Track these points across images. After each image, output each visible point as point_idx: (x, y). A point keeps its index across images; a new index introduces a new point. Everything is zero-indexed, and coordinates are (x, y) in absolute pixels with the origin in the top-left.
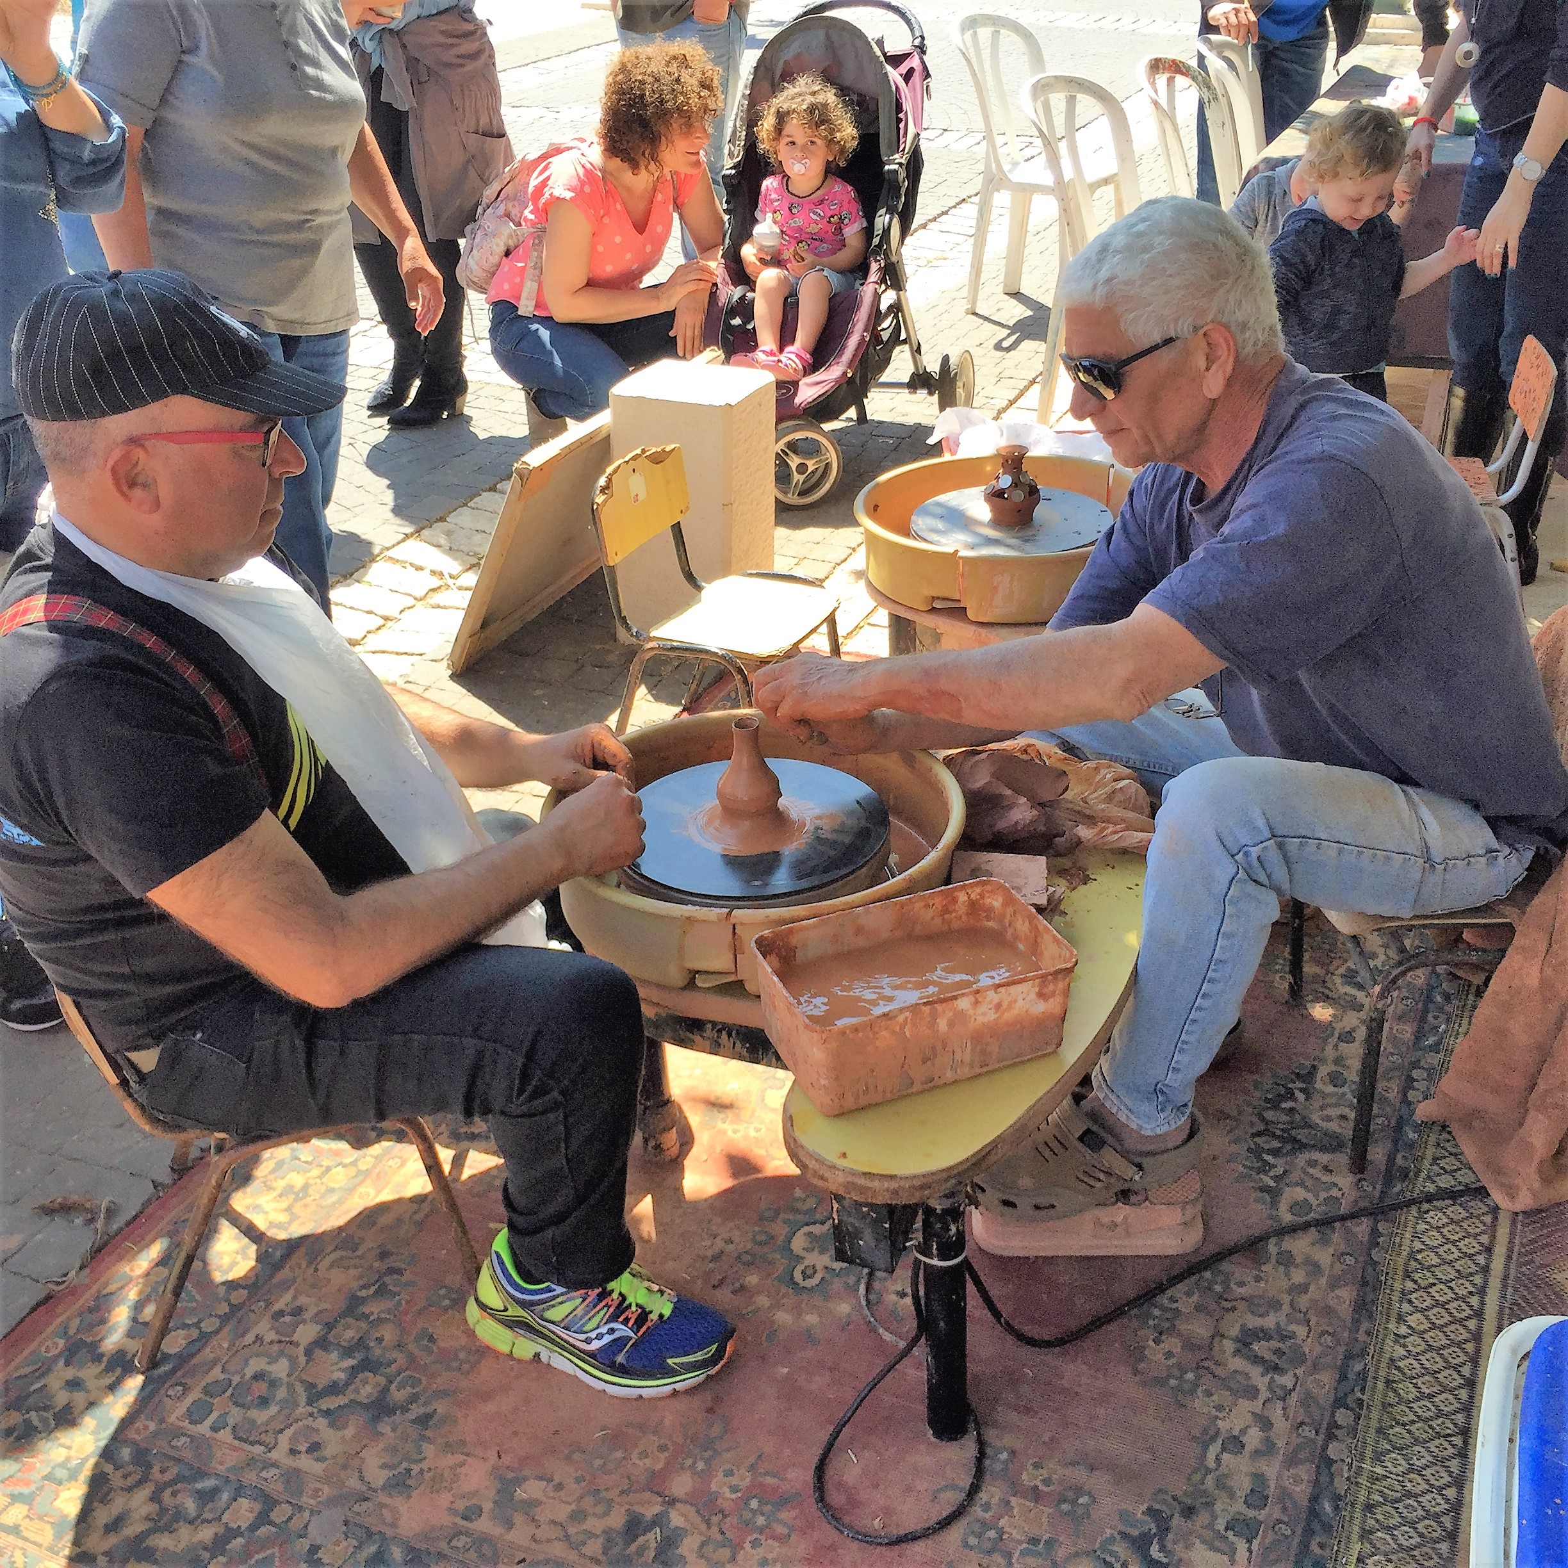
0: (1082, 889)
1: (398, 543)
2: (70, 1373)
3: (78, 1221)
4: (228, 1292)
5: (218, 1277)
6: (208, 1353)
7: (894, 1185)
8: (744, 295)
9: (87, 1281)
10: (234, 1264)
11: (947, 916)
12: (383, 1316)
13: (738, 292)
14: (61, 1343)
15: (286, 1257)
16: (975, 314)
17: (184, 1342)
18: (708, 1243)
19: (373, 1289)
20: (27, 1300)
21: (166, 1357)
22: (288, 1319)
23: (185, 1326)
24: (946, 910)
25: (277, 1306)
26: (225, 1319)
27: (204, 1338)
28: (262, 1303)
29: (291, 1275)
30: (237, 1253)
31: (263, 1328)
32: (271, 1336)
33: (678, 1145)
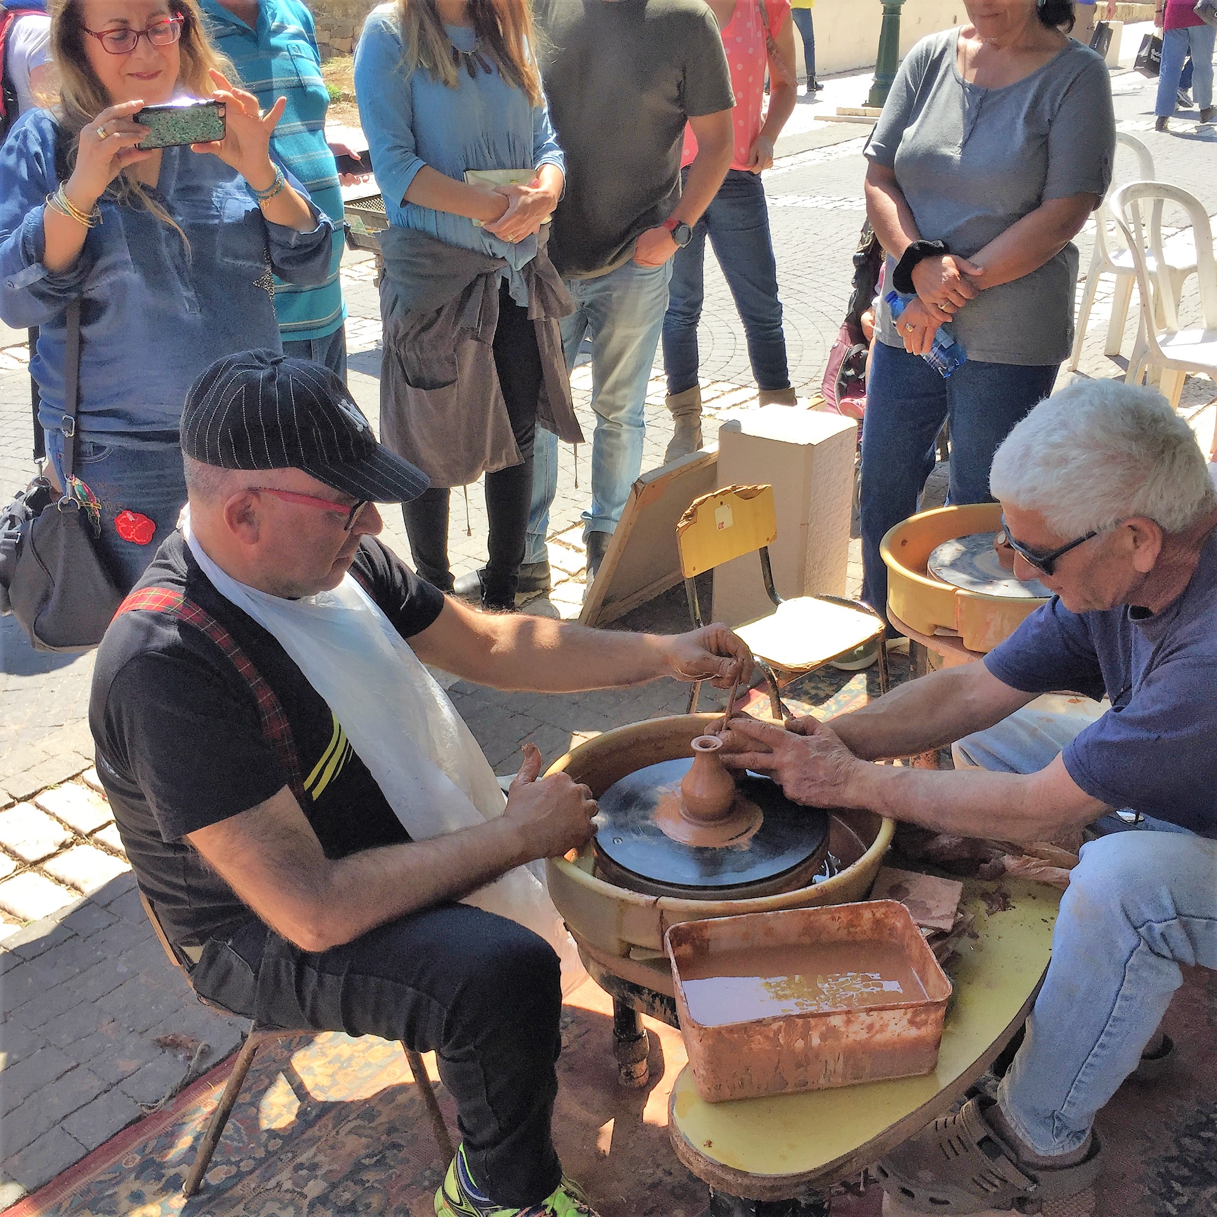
0: (1000, 915)
1: (568, 529)
2: (136, 1186)
3: (181, 1057)
4: (268, 1139)
5: (265, 1125)
6: (238, 1190)
7: (746, 1181)
8: (860, 352)
9: (171, 1109)
10: (280, 1115)
11: (852, 930)
12: (376, 1185)
13: (855, 349)
14: (138, 1158)
15: (319, 1117)
16: (1075, 371)
17: (224, 1177)
18: (651, 1171)
19: (375, 1159)
20: (124, 1117)
21: (208, 1186)
22: (304, 1172)
23: (229, 1162)
24: (851, 924)
25: (300, 1160)
26: (260, 1162)
27: (240, 1176)
28: (290, 1155)
29: (318, 1134)
30: (284, 1106)
31: (285, 1178)
32: (288, 1185)
33: (647, 1075)
